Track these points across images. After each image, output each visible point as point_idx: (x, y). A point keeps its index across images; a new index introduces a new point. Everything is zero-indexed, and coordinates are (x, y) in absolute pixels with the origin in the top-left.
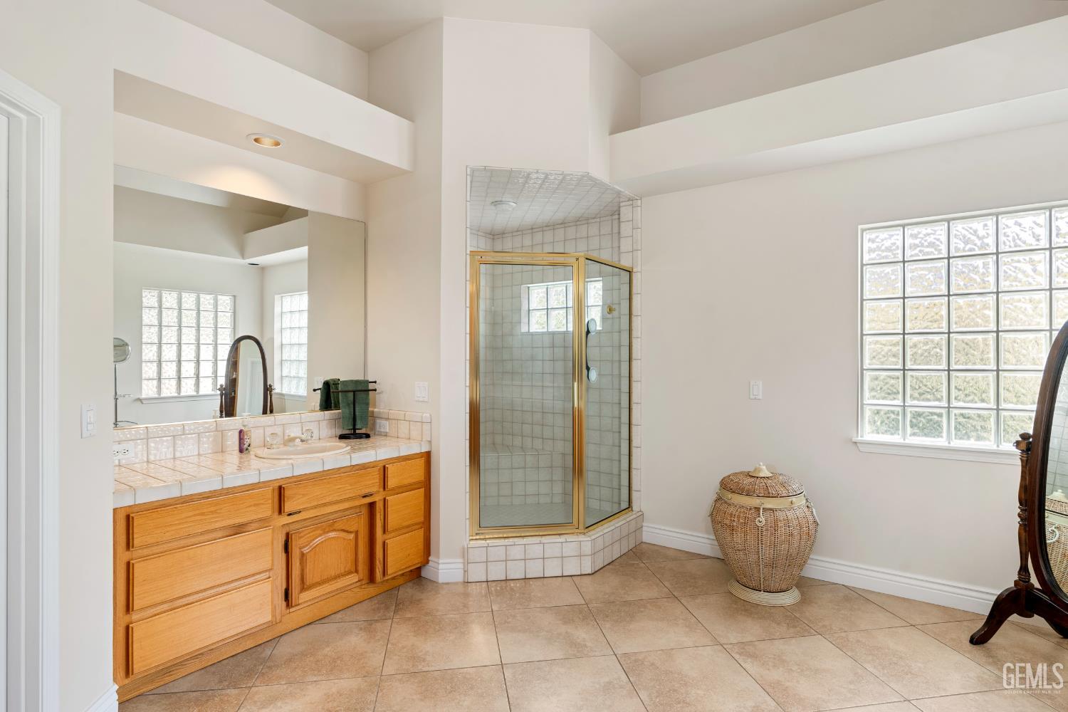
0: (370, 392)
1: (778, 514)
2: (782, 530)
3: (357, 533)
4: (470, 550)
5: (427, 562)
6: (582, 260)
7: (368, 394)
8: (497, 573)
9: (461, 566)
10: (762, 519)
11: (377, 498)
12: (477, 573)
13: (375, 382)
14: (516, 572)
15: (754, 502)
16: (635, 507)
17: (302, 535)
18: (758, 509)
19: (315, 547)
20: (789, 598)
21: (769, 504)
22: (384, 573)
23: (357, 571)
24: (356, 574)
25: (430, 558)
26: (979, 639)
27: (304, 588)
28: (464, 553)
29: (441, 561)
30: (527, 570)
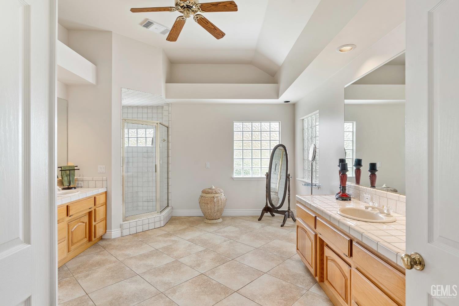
0: (75, 170)
1: (219, 198)
2: (220, 202)
3: (86, 223)
4: (124, 225)
5: (106, 233)
6: (159, 124)
7: (75, 172)
8: (133, 231)
9: (120, 231)
10: (215, 199)
11: (93, 209)
12: (126, 232)
13: (77, 166)
14: (140, 229)
15: (213, 195)
16: (170, 205)
17: (72, 224)
18: (214, 197)
19: (75, 229)
20: (220, 220)
21: (217, 195)
22: (95, 237)
23: (86, 237)
24: (86, 239)
25: (107, 231)
26: (260, 219)
27: (72, 245)
28: (121, 226)
29: (112, 231)
30: (144, 228)
